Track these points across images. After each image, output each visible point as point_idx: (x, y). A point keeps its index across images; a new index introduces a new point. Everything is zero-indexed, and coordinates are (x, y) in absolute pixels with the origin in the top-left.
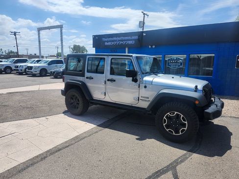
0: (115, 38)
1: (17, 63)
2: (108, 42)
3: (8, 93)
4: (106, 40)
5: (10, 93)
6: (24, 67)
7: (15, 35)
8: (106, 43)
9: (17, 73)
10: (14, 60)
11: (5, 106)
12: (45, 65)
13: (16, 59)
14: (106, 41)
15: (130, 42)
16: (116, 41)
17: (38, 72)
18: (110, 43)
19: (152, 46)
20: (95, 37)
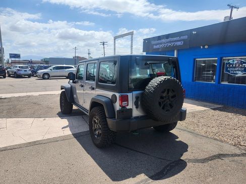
0: (163, 41)
4: (155, 43)
7: (103, 44)
8: (155, 47)
15: (179, 43)
18: (158, 46)
19: (204, 46)
20: (145, 40)
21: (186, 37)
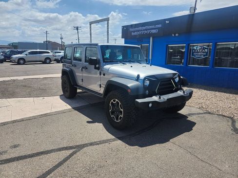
0: (140, 28)
2: (134, 32)
4: (133, 30)
5: (45, 78)
7: (77, 29)
8: (133, 34)
11: (29, 87)
14: (133, 32)
15: (154, 31)
16: (141, 30)
18: (136, 33)
19: (175, 34)
20: (123, 27)
21: (160, 26)
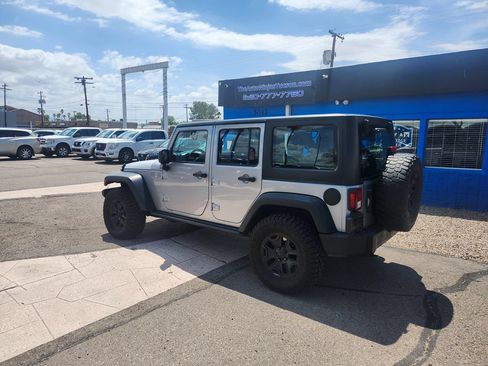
0: (262, 87)
1: (80, 136)
2: (248, 93)
3: (44, 197)
4: (245, 89)
5: (49, 196)
6: (92, 146)
8: (245, 97)
9: (78, 155)
10: (74, 130)
11: (24, 224)
12: (131, 141)
13: (78, 128)
14: (245, 93)
15: (295, 94)
16: (266, 91)
17: (116, 155)
18: (252, 97)
19: (341, 101)
20: (223, 84)
21: (308, 83)
